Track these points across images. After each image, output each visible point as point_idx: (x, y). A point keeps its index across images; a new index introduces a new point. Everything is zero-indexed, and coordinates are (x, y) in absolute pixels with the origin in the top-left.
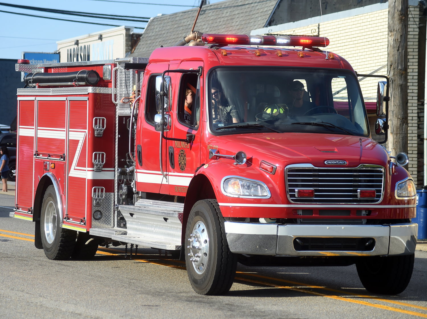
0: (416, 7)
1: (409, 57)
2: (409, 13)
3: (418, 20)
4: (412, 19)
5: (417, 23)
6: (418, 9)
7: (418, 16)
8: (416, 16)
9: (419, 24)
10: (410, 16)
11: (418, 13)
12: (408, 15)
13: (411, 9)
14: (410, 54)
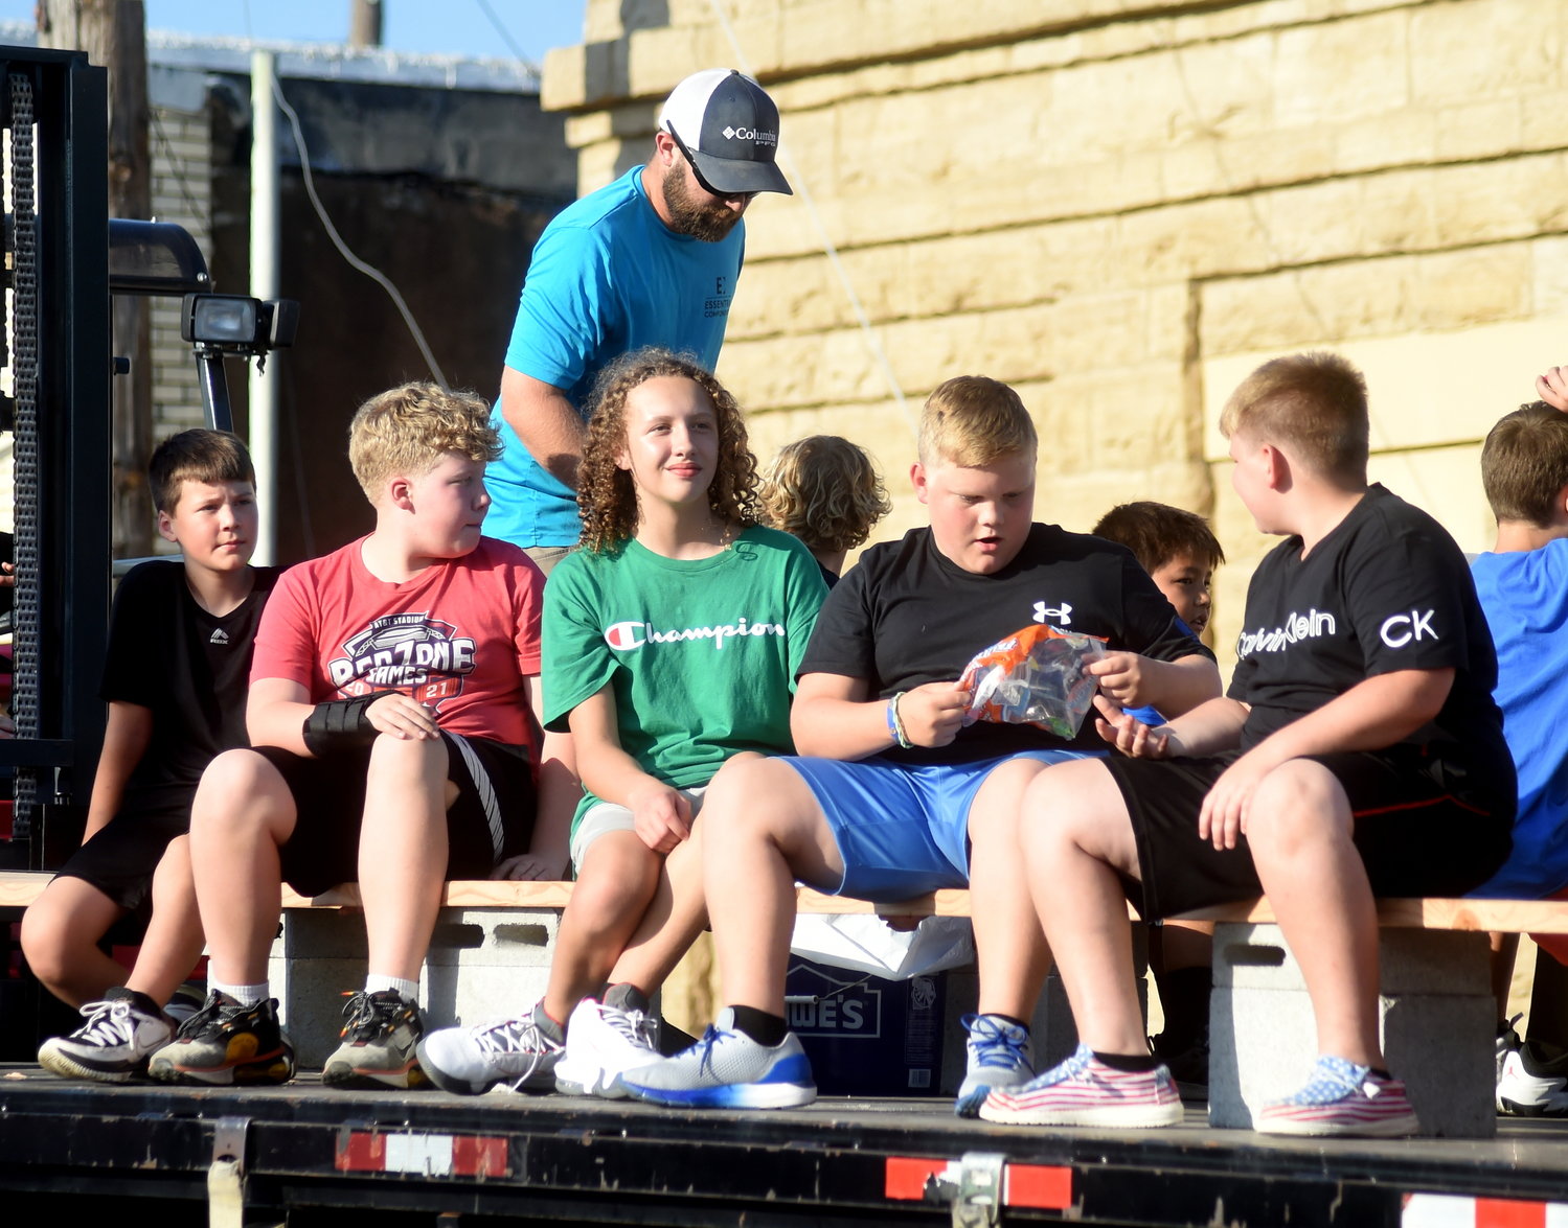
0: (194, 118)
1: (160, 393)
2: (153, 146)
3: (201, 188)
4: (171, 185)
5: (203, 206)
6: (203, 131)
7: (204, 169)
8: (193, 168)
9: (214, 211)
10: (160, 165)
11: (202, 150)
12: (147, 160)
13: (170, 128)
14: (167, 374)
